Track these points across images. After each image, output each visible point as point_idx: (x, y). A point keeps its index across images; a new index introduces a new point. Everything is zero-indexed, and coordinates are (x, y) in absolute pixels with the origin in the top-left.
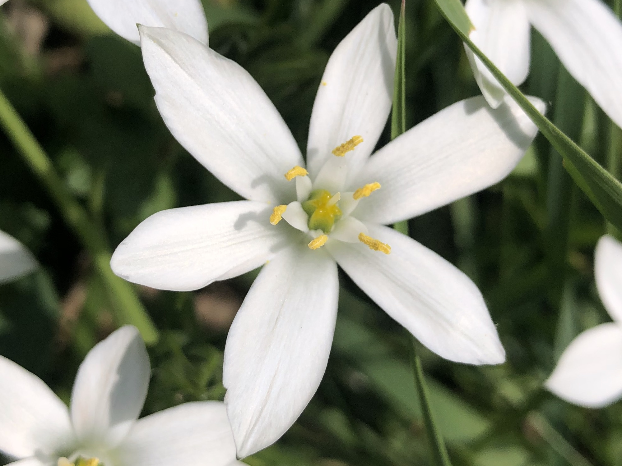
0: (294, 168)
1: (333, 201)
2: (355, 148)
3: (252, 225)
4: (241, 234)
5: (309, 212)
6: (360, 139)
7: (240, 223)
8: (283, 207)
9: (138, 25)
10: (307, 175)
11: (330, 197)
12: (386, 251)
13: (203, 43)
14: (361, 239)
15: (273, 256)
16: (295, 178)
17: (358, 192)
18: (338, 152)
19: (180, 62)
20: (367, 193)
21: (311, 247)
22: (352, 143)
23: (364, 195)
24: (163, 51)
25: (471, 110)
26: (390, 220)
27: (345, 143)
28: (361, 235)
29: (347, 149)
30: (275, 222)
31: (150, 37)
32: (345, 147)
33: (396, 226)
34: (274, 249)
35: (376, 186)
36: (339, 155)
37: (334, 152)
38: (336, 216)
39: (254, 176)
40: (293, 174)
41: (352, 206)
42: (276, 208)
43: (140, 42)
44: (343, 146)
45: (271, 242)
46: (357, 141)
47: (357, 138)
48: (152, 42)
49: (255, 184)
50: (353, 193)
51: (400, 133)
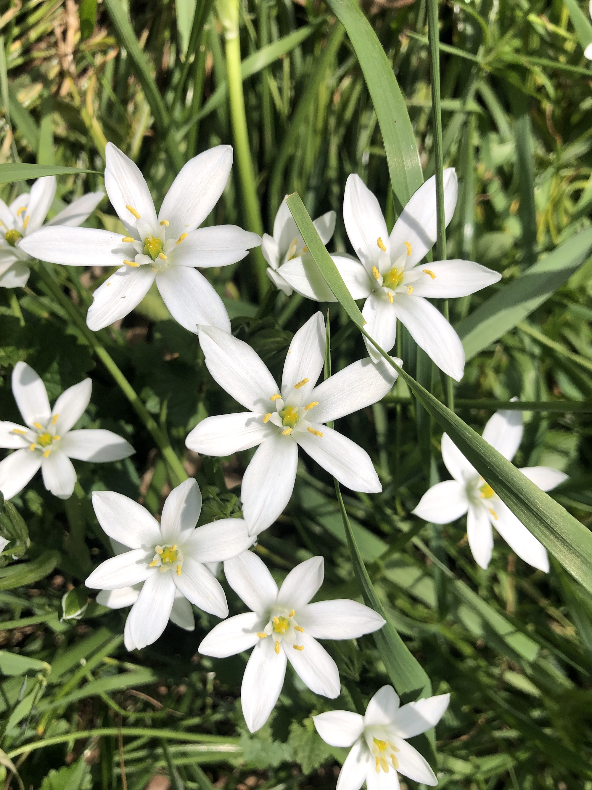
0: (275, 395)
1: (294, 411)
2: (305, 384)
3: (253, 423)
4: (249, 428)
5: (283, 418)
6: (308, 380)
7: (248, 423)
8: (270, 414)
9: (197, 325)
10: (281, 398)
11: (293, 409)
12: (321, 435)
13: (228, 332)
14: (308, 430)
15: (265, 439)
16: (275, 400)
17: (307, 406)
18: (297, 387)
19: (217, 343)
20: (311, 407)
21: (283, 434)
22: (304, 382)
23: (310, 408)
24: (209, 337)
25: (364, 365)
26: (324, 421)
27: (300, 382)
28: (308, 428)
29: (301, 385)
30: (265, 422)
31: (203, 331)
32: (300, 384)
33: (328, 424)
34: (265, 436)
35: (317, 403)
36: (297, 388)
37: (295, 387)
38: (296, 419)
39: (255, 400)
40: (274, 398)
41: (304, 414)
42: (266, 415)
43: (198, 333)
44: (299, 383)
45: (264, 432)
46: (306, 381)
47: (306, 379)
48: (204, 333)
49: (255, 403)
50: (305, 407)
51: (329, 377)
